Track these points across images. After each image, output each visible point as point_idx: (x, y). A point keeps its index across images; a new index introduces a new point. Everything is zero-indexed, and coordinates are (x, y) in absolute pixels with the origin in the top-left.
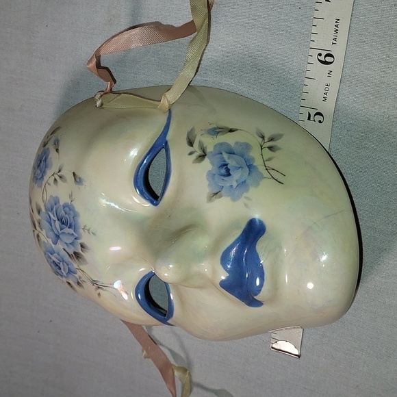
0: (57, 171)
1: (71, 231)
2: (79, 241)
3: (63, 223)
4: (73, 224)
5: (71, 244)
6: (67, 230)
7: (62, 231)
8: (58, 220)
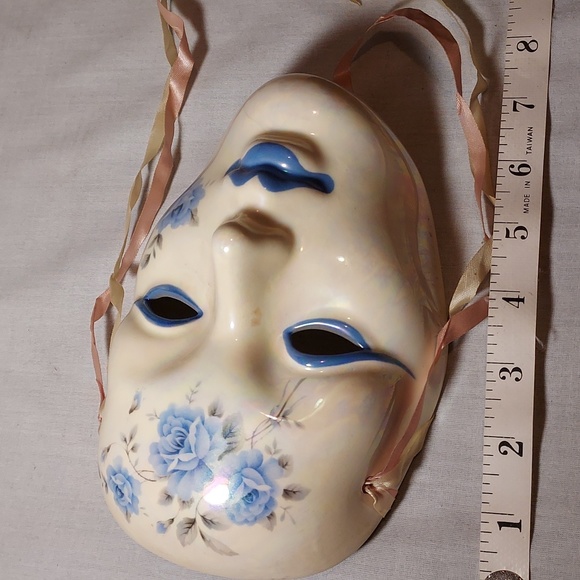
0: (124, 444)
1: (192, 427)
2: (207, 416)
3: (182, 442)
4: (184, 421)
5: (211, 437)
6: (191, 438)
7: (193, 449)
8: (178, 452)
